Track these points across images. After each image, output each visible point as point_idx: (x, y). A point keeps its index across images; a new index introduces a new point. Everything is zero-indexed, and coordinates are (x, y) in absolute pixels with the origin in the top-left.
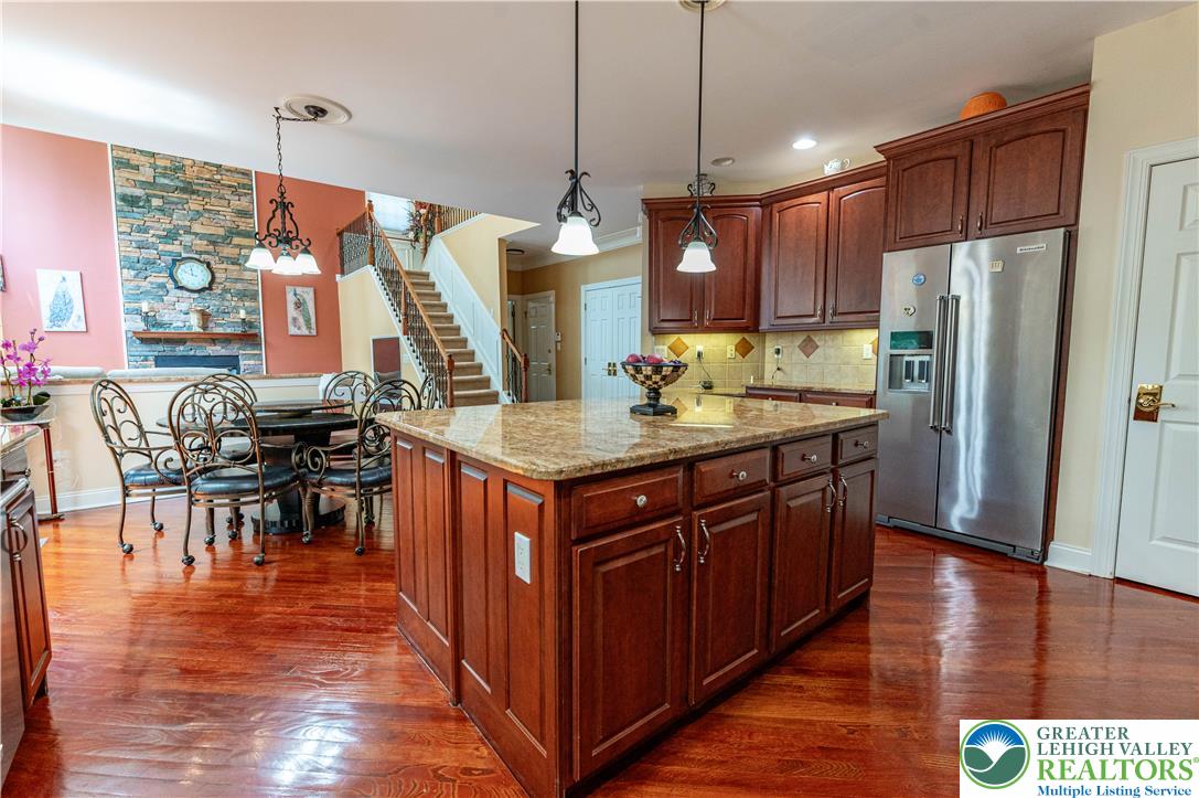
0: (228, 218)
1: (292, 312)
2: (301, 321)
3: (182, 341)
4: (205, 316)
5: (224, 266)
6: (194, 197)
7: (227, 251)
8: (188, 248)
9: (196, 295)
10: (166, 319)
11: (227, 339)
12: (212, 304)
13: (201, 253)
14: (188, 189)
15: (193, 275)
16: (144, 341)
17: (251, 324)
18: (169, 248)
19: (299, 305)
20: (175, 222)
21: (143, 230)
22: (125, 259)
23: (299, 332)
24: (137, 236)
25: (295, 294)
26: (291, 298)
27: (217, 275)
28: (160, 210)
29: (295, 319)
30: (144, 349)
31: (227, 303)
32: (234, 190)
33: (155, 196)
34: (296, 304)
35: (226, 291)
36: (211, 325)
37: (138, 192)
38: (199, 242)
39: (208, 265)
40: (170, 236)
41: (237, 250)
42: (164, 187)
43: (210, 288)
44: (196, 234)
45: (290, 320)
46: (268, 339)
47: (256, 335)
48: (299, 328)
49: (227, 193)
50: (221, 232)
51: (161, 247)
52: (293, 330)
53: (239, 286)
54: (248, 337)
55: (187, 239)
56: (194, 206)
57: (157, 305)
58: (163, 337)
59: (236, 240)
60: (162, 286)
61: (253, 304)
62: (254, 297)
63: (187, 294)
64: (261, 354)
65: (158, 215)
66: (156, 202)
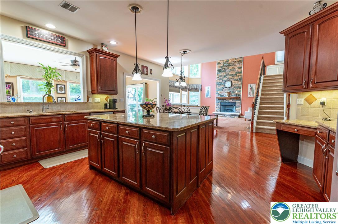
0: (236, 69)
1: (249, 91)
2: (251, 93)
3: (225, 99)
4: (229, 93)
5: (234, 81)
6: (230, 67)
7: (236, 78)
8: (228, 78)
9: (228, 89)
10: (223, 94)
11: (233, 99)
12: (231, 90)
13: (230, 79)
14: (229, 65)
15: (228, 84)
16: (219, 99)
17: (239, 95)
18: (225, 79)
19: (251, 89)
20: (226, 73)
21: (221, 76)
22: (217, 83)
23: (250, 96)
24: (220, 78)
25: (250, 86)
26: (249, 87)
27: (233, 84)
28: (224, 71)
29: (250, 93)
30: (218, 101)
31: (234, 90)
32: (238, 63)
33: (223, 68)
34: (250, 89)
35: (234, 87)
36: (231, 95)
37: (221, 69)
38: (230, 77)
39: (231, 82)
40: (225, 77)
41: (237, 77)
42: (225, 66)
43: (231, 87)
44: (230, 75)
45: (248, 93)
46: (243, 98)
47: (239, 97)
48: (251, 95)
49: (237, 64)
50: (235, 73)
51: (223, 79)
52: (249, 96)
53: (237, 86)
54: (238, 98)
55: (228, 76)
56: (230, 69)
57: (221, 92)
58: (222, 98)
59: (238, 75)
60: (223, 87)
61: (240, 90)
62: (240, 88)
63: (227, 89)
64: (240, 102)
65: (223, 72)
66: (223, 70)
